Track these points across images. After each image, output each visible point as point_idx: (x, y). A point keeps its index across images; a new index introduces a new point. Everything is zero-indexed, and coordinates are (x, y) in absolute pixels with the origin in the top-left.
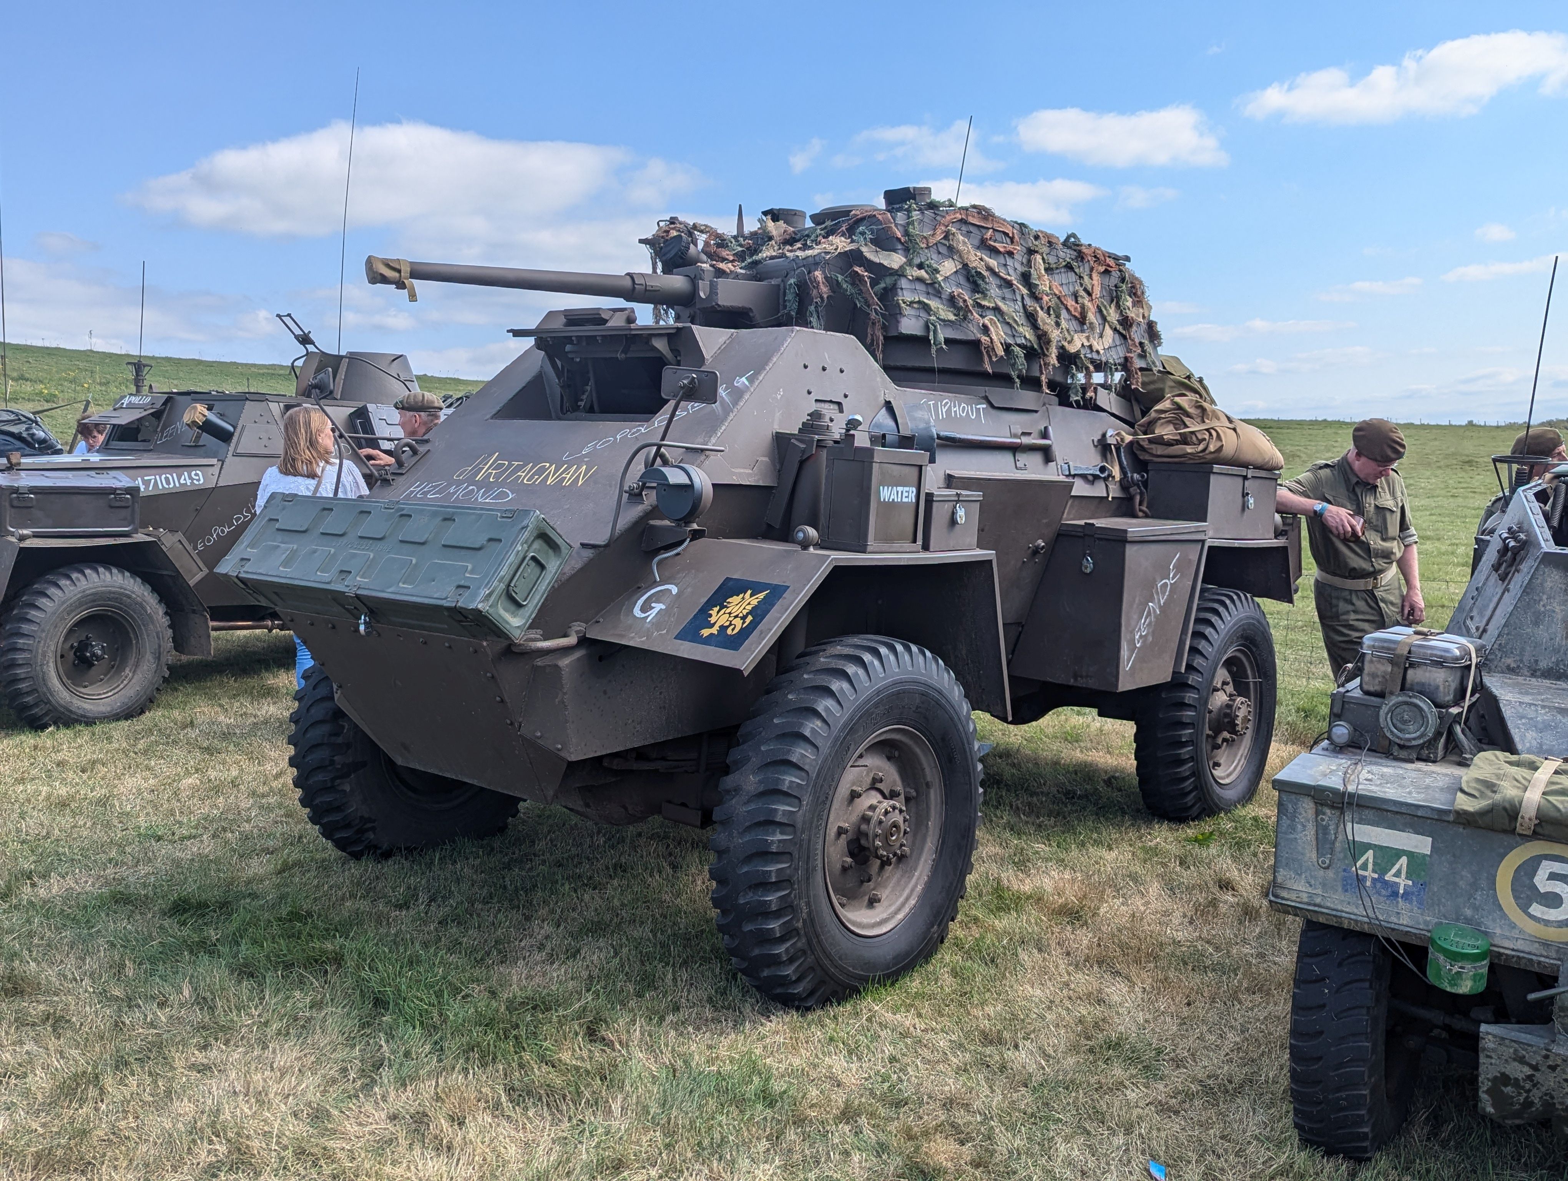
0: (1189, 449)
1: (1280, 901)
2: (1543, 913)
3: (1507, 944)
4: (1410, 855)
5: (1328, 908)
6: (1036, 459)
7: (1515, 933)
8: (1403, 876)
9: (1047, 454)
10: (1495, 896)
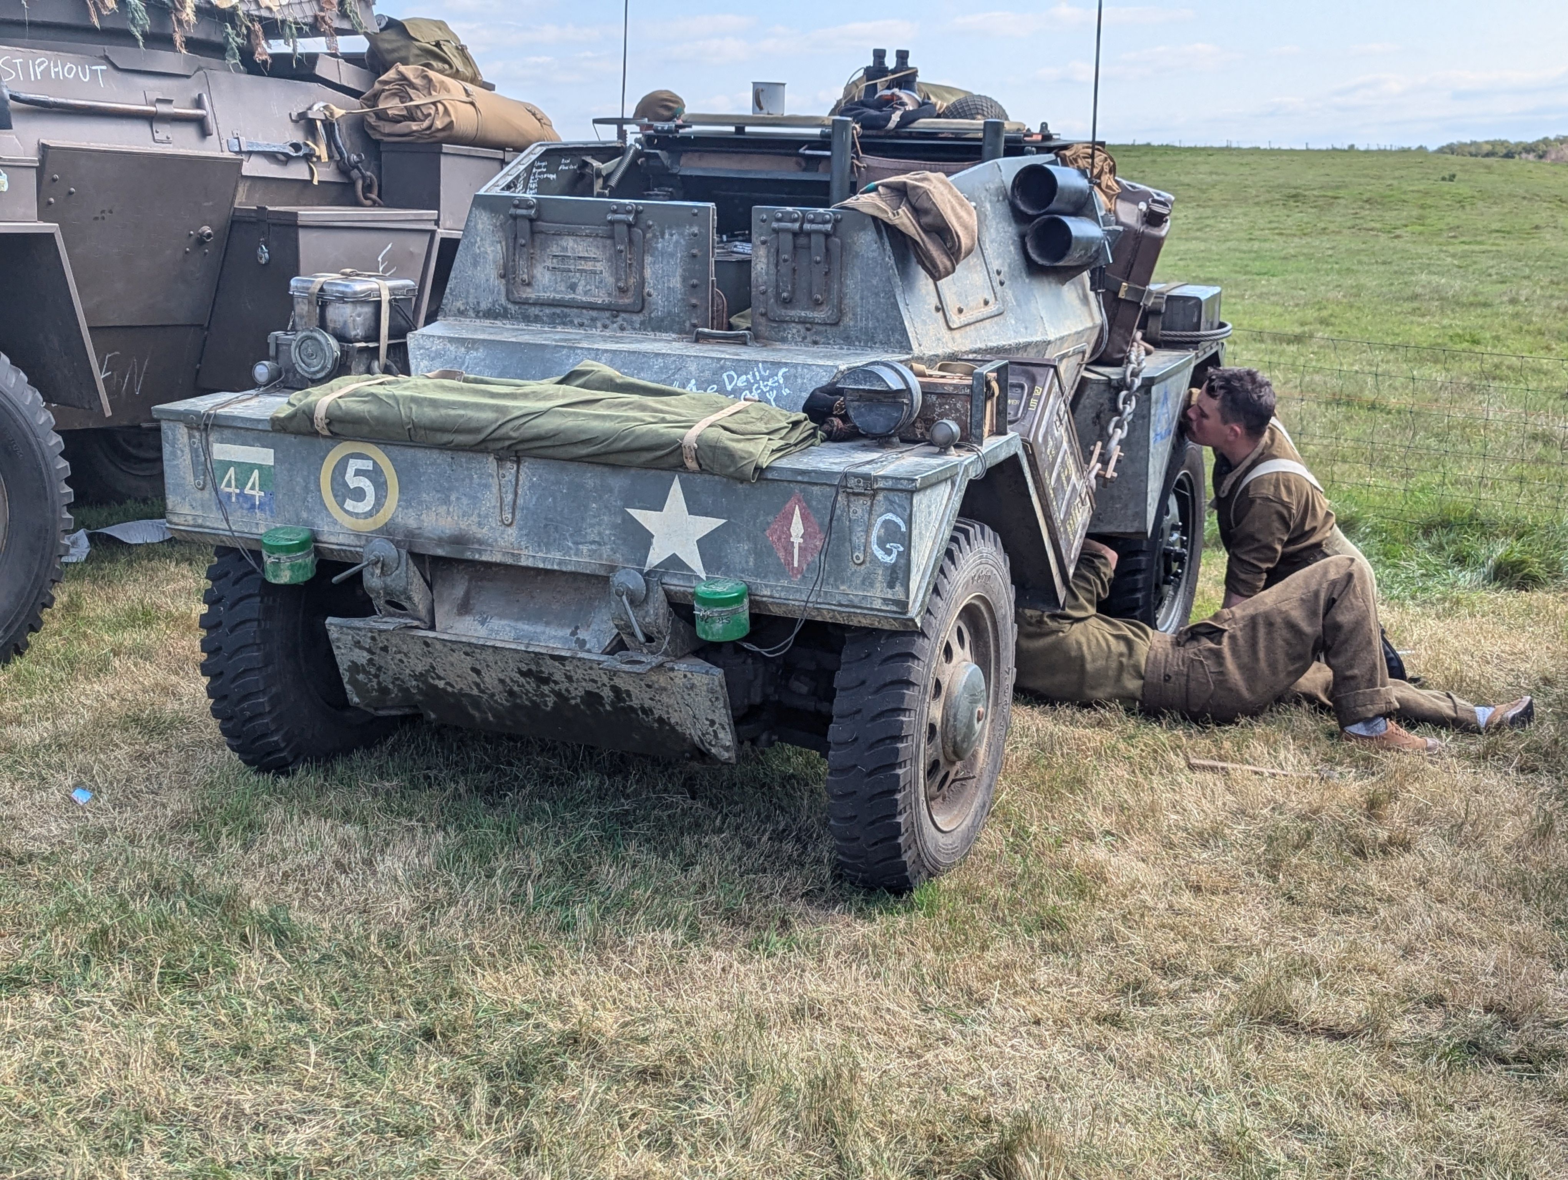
0: (415, 126)
1: (173, 526)
2: (354, 507)
3: (333, 539)
4: (260, 467)
5: (208, 527)
6: (190, 132)
7: (337, 529)
8: (257, 488)
9: (202, 126)
10: (321, 496)
